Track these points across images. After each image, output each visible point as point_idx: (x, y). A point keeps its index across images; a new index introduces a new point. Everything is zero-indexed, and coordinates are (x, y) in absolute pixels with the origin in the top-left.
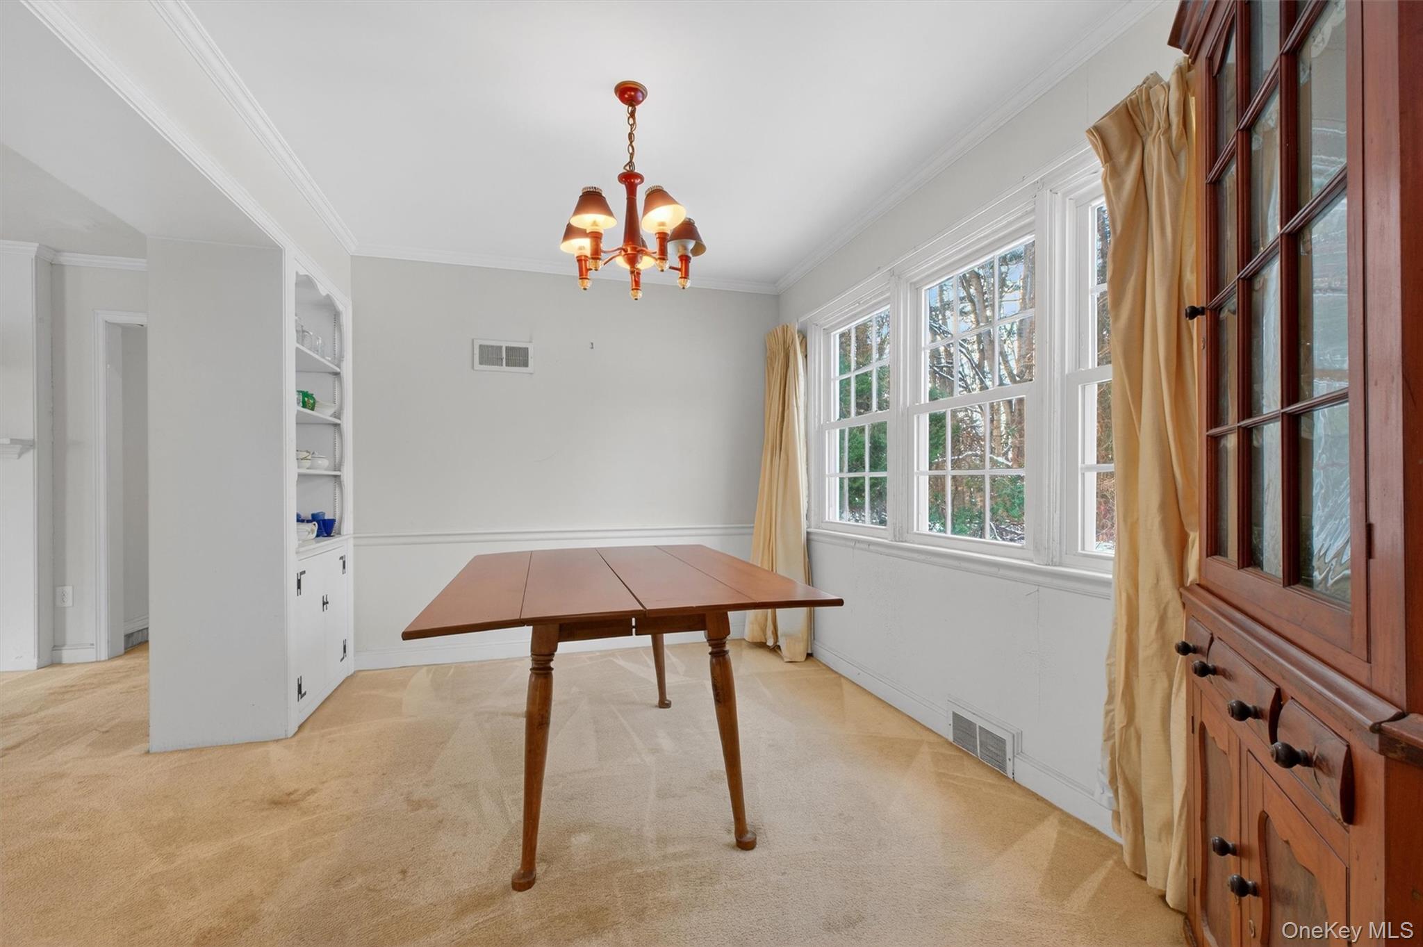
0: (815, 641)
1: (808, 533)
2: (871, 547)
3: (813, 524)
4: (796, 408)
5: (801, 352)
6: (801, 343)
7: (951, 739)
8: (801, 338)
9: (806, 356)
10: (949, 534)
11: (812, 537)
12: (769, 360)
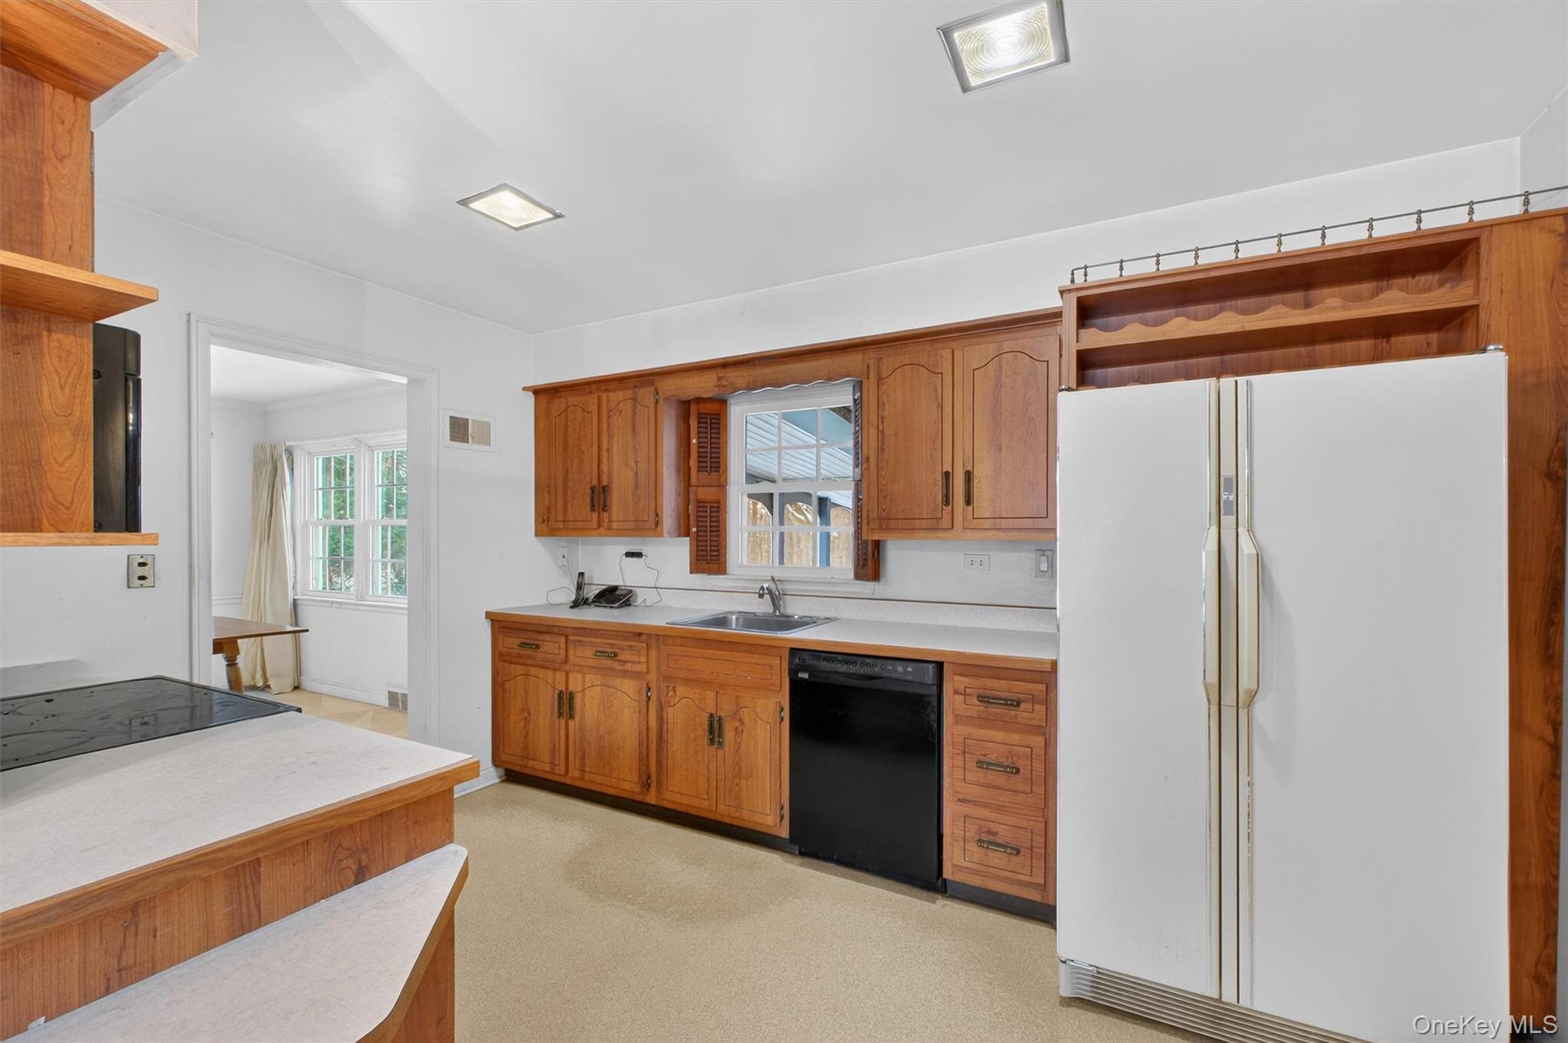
0: (302, 677)
1: (294, 600)
2: (344, 606)
3: (299, 592)
4: (283, 509)
5: (288, 466)
6: (288, 460)
7: (387, 706)
8: (288, 456)
9: (293, 469)
10: (390, 594)
11: (299, 602)
12: (258, 467)
